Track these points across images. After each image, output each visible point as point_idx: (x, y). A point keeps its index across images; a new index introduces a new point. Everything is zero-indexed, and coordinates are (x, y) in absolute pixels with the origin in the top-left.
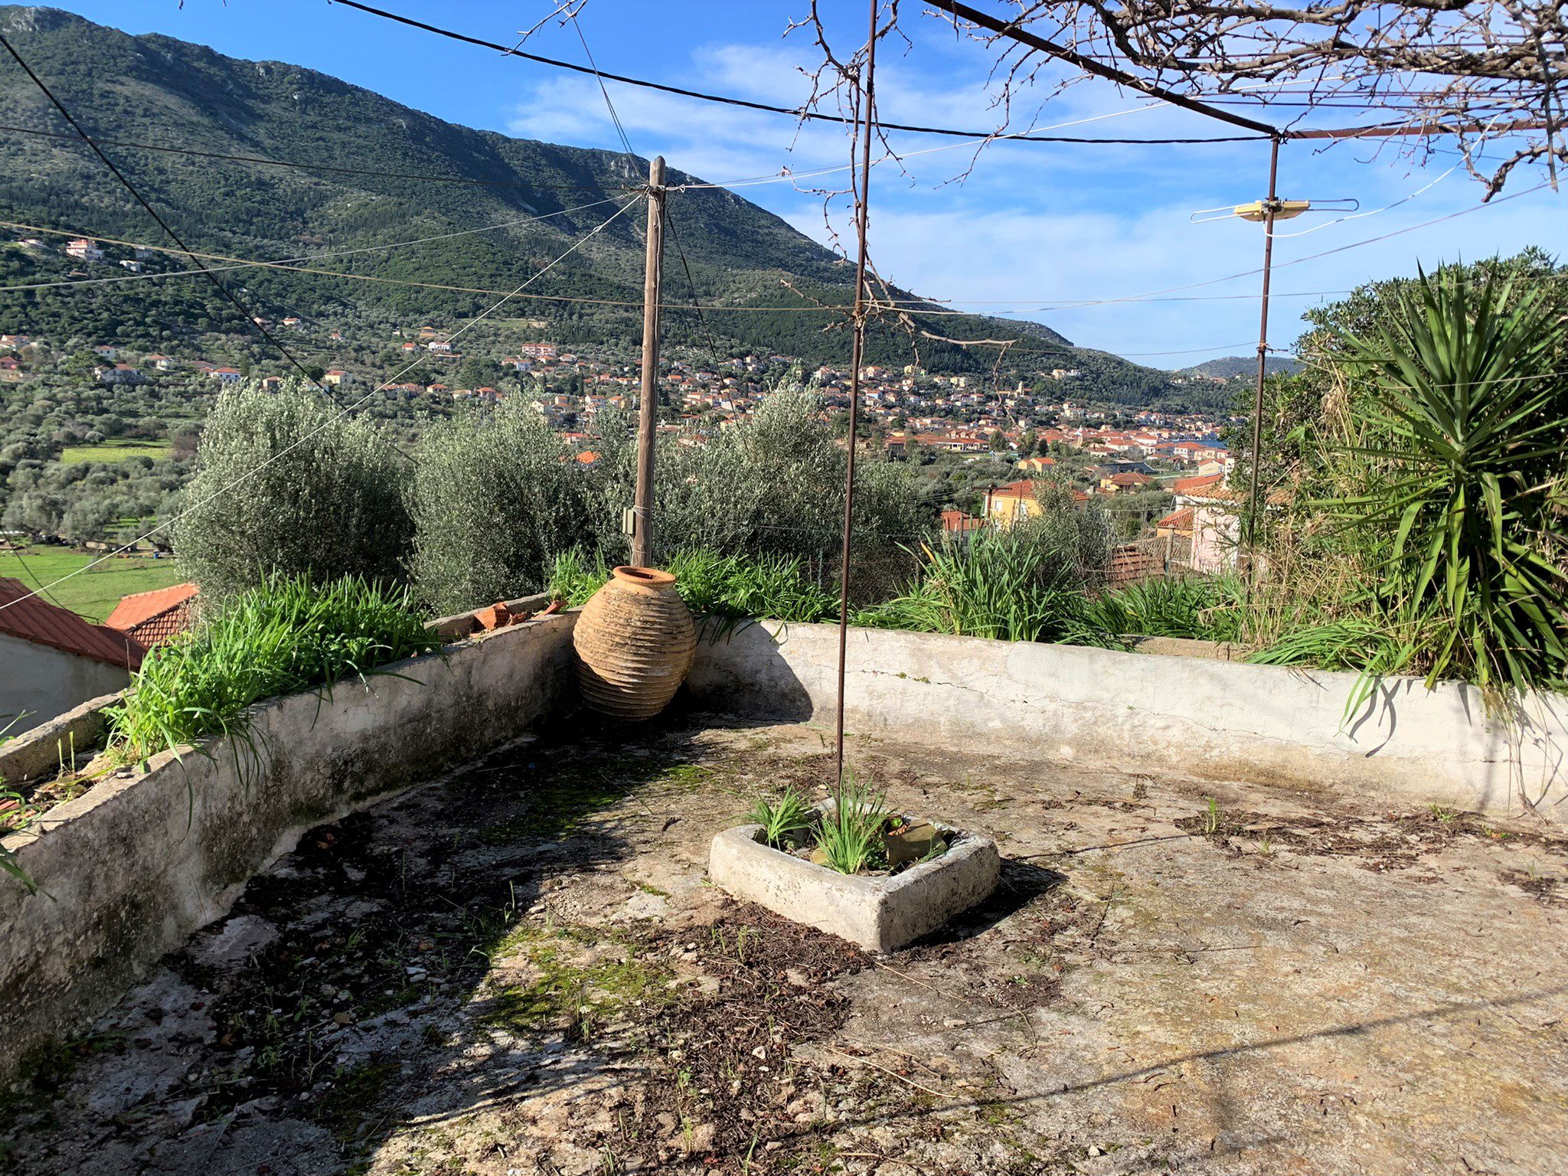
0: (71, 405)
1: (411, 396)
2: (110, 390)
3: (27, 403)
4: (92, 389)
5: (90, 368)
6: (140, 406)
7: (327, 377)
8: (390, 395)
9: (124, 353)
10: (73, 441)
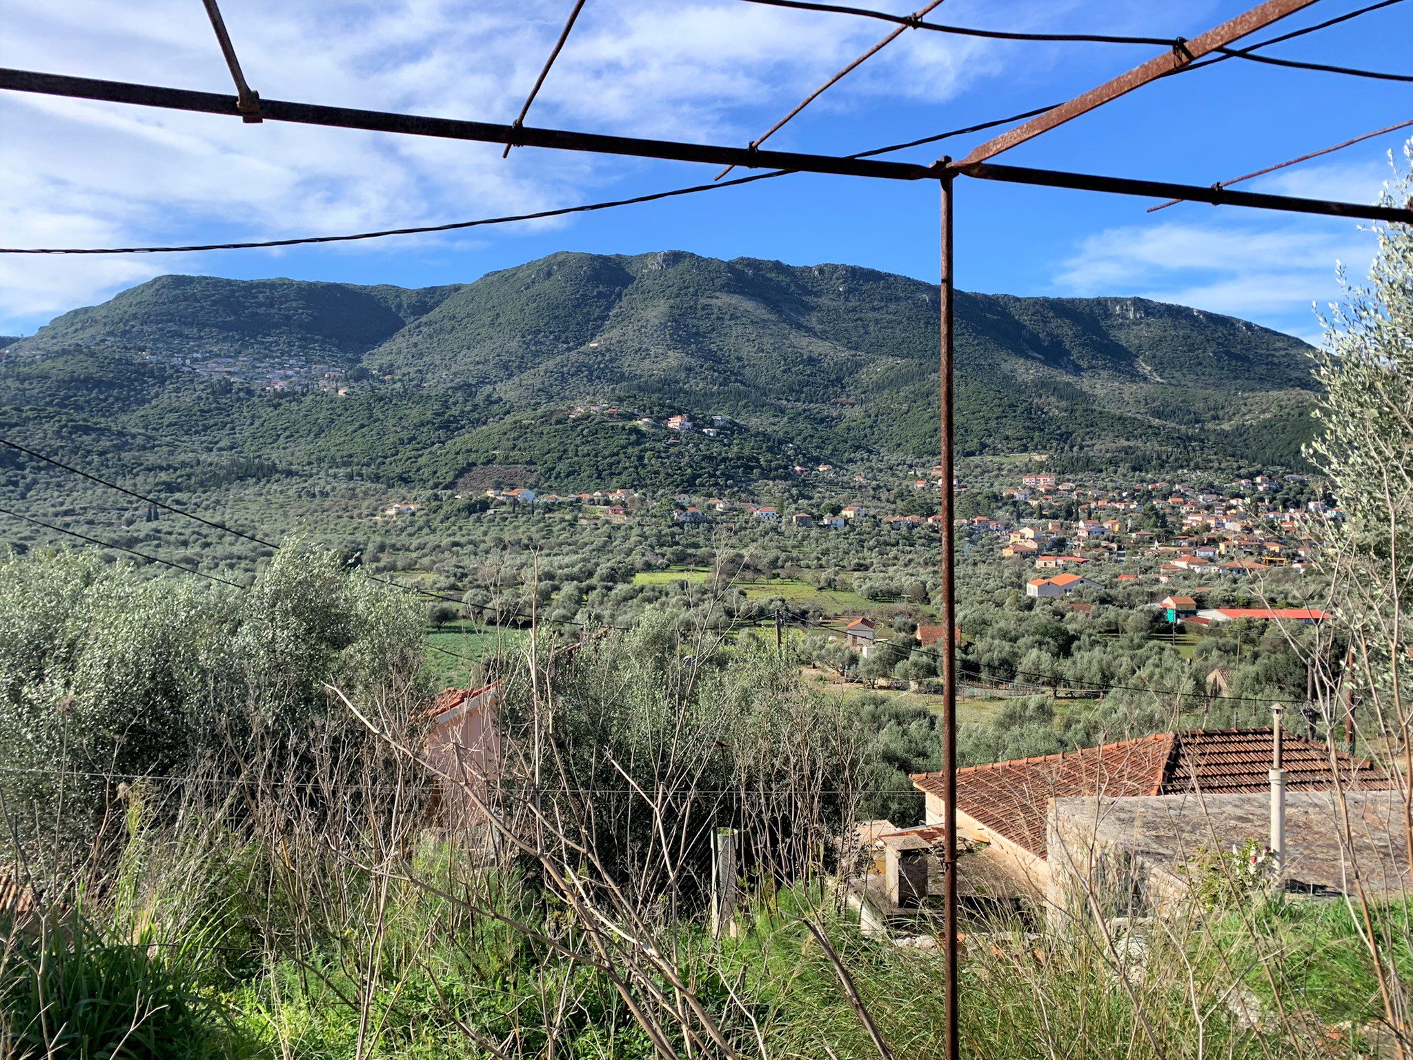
0: (654, 540)
1: (912, 526)
2: (682, 528)
3: (626, 538)
4: (670, 527)
5: (670, 511)
6: (701, 540)
7: (844, 512)
8: (894, 526)
9: (696, 499)
10: (648, 567)
